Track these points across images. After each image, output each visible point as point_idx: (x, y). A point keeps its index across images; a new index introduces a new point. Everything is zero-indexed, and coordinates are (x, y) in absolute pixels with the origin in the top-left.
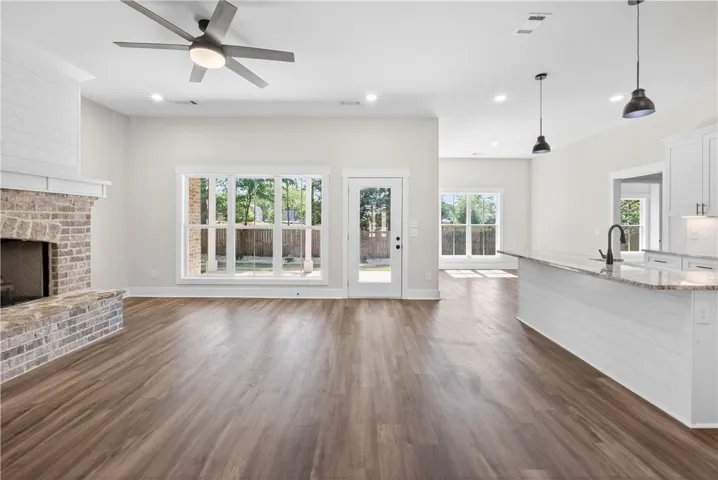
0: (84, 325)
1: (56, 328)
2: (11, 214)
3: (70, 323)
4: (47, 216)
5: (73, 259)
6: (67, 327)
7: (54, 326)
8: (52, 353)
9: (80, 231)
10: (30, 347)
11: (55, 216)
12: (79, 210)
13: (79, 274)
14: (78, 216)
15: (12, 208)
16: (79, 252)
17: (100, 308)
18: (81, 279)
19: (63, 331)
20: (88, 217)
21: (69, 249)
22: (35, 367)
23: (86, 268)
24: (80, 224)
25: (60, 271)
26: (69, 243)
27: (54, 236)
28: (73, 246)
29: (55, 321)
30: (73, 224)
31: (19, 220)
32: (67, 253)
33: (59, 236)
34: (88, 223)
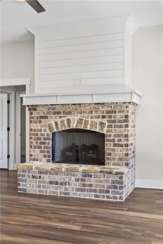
0: (91, 185)
1: (74, 180)
2: (81, 116)
3: (82, 180)
4: (98, 117)
5: (115, 145)
6: (80, 182)
7: (73, 178)
8: (71, 192)
9: (121, 127)
10: (61, 184)
11: (103, 117)
12: (119, 112)
13: (119, 156)
14: (118, 116)
15: (81, 113)
16: (120, 140)
17: (102, 179)
18: (120, 159)
19: (78, 183)
20: (127, 116)
21: (112, 138)
22: (63, 195)
23: (125, 152)
24: (120, 121)
25: (107, 151)
26: (112, 134)
27: (102, 129)
28: (115, 136)
29: (74, 175)
30: (115, 121)
31: (84, 119)
32: (111, 140)
33: (105, 129)
34: (127, 121)
